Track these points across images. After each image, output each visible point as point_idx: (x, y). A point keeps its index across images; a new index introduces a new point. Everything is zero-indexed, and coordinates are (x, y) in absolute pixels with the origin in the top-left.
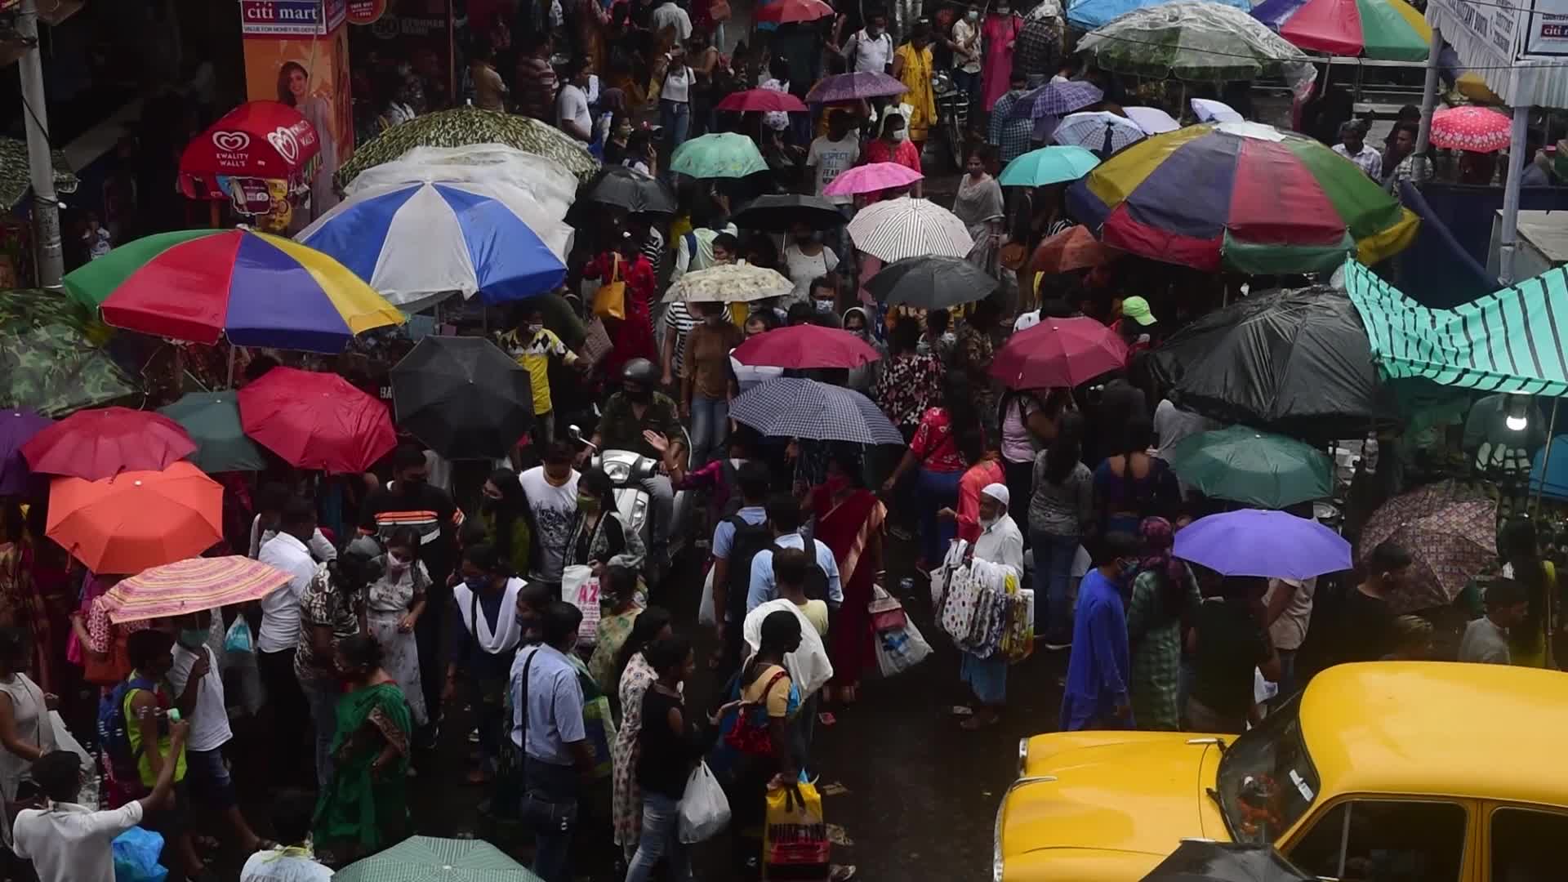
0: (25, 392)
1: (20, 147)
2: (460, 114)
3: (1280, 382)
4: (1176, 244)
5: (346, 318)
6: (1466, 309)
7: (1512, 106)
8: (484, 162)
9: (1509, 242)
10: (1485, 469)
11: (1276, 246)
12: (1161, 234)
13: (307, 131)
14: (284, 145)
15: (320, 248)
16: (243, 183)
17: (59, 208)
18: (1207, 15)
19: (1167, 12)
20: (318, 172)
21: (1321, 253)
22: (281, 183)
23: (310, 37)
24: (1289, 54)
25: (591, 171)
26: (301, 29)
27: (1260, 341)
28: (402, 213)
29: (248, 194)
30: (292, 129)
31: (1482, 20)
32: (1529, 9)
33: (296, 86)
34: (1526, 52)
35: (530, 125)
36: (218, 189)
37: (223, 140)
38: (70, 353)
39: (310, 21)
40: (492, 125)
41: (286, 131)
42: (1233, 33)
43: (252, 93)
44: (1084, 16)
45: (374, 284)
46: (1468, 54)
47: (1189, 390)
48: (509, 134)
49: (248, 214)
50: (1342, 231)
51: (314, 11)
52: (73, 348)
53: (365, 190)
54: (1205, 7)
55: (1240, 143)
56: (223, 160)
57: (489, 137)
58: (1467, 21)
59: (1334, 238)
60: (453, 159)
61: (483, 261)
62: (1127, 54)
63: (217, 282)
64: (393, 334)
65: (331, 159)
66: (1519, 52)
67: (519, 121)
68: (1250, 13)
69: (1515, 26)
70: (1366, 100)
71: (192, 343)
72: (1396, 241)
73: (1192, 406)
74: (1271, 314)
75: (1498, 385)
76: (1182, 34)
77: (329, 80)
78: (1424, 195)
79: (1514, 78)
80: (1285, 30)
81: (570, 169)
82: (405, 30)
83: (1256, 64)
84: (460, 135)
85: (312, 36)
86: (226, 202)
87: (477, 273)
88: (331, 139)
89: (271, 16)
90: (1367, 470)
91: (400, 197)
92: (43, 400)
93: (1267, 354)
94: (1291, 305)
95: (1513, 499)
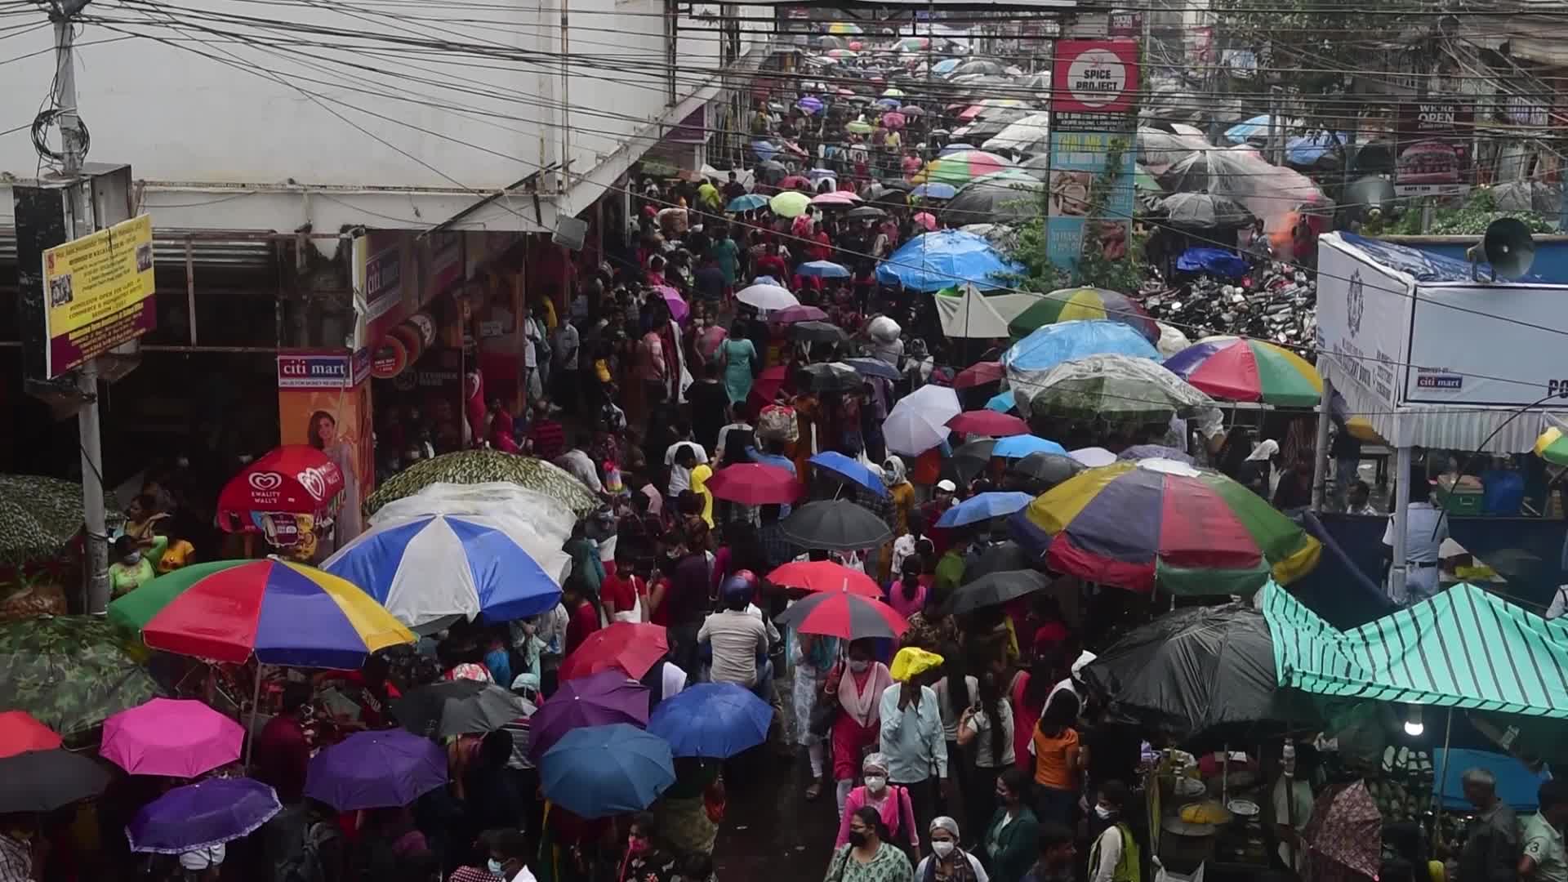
0: (69, 704)
1: (76, 489)
2: (478, 454)
3: (1212, 691)
4: (1113, 568)
5: (363, 637)
6: (1370, 629)
7: (1397, 446)
8: (493, 498)
10: (1390, 770)
11: (1201, 570)
12: (1099, 560)
14: (312, 483)
15: (339, 575)
16: (274, 518)
17: (109, 543)
18: (1126, 366)
19: (1091, 364)
20: (342, 506)
21: (1240, 576)
22: (309, 517)
23: (338, 389)
24: (1199, 399)
26: (330, 382)
27: (1188, 655)
28: (415, 544)
29: (279, 528)
31: (1364, 372)
32: (1406, 363)
33: (324, 432)
34: (1405, 400)
36: (251, 523)
37: (257, 481)
38: (111, 670)
39: (339, 375)
40: (505, 465)
41: (315, 472)
42: (1149, 382)
43: (285, 439)
45: (388, 606)
46: (1356, 400)
47: (1129, 701)
48: (519, 474)
49: (278, 545)
50: (1260, 557)
51: (342, 367)
52: (115, 665)
53: (385, 522)
54: (1124, 359)
55: (1164, 479)
56: (258, 497)
57: (500, 477)
58: (1353, 373)
59: (1253, 562)
60: (466, 495)
61: (485, 584)
62: (1058, 399)
63: (249, 607)
64: (405, 651)
65: (354, 495)
66: (1399, 400)
67: (530, 463)
68: (1163, 365)
69: (1394, 378)
71: (224, 662)
72: (1303, 565)
74: (1196, 630)
75: (1399, 696)
76: (1106, 382)
77: (354, 424)
78: (1323, 523)
79: (1396, 422)
80: (1193, 379)
81: (570, 507)
82: (422, 382)
83: (1171, 407)
84: (475, 473)
85: (340, 388)
86: (260, 535)
87: (480, 595)
88: (355, 478)
89: (304, 372)
91: (414, 528)
92: (85, 712)
93: (1197, 666)
94: (1212, 622)
95: (1418, 798)
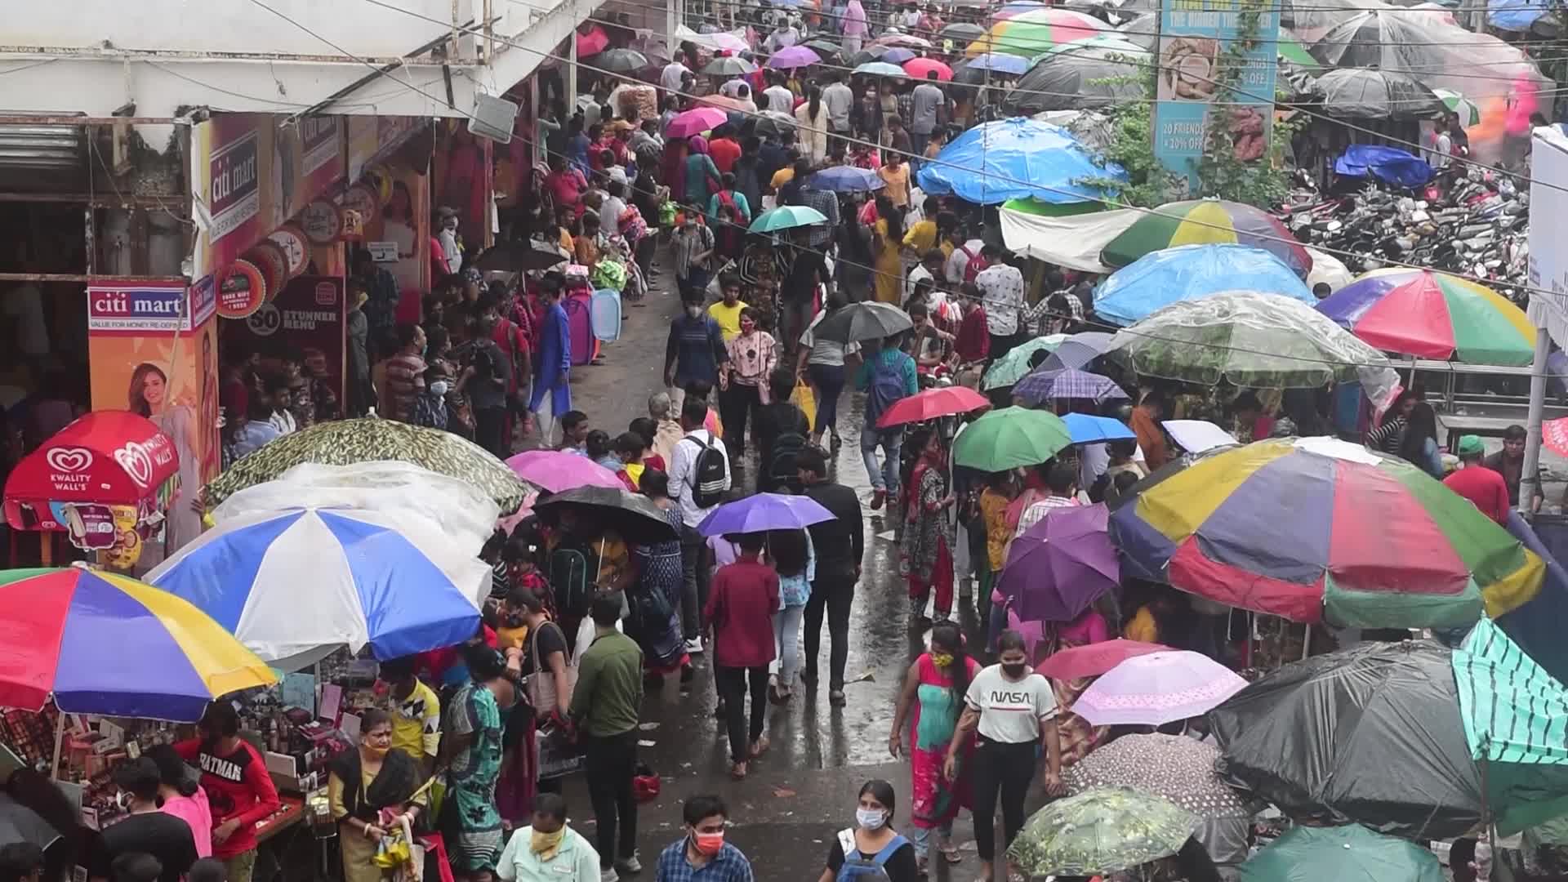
3: (1342, 754)
4: (1265, 589)
5: (204, 677)
8: (383, 484)
12: (1242, 575)
13: (164, 447)
14: (134, 465)
15: (173, 590)
16: (82, 511)
18: (1266, 309)
19: (1215, 305)
20: (176, 496)
21: (1441, 604)
22: (130, 510)
23: (171, 334)
24: (1364, 356)
25: (517, 497)
26: (161, 324)
27: (1328, 705)
28: (278, 549)
29: (88, 524)
30: (145, 445)
33: (151, 392)
35: (443, 441)
36: (51, 518)
37: (59, 459)
39: (173, 314)
40: (398, 439)
41: (139, 447)
42: (1296, 332)
43: (97, 401)
44: (1117, 309)
45: (239, 634)
48: (417, 451)
49: (87, 549)
50: (1464, 578)
51: (176, 303)
53: (234, 518)
54: (1262, 299)
55: (1331, 466)
56: (60, 482)
57: (393, 454)
59: (1456, 585)
60: (346, 478)
61: (376, 604)
62: (1168, 355)
63: (45, 633)
64: (263, 697)
65: (190, 482)
70: (1460, 413)
71: (11, 709)
72: (1522, 589)
74: (1347, 671)
76: (1234, 331)
77: (192, 382)
80: (1358, 327)
81: (490, 495)
82: (287, 324)
83: (1326, 369)
84: (358, 451)
85: (174, 332)
86: (60, 536)
87: (368, 619)
88: (193, 456)
89: (124, 309)
91: (276, 527)
93: (1333, 720)
94: (1374, 662)
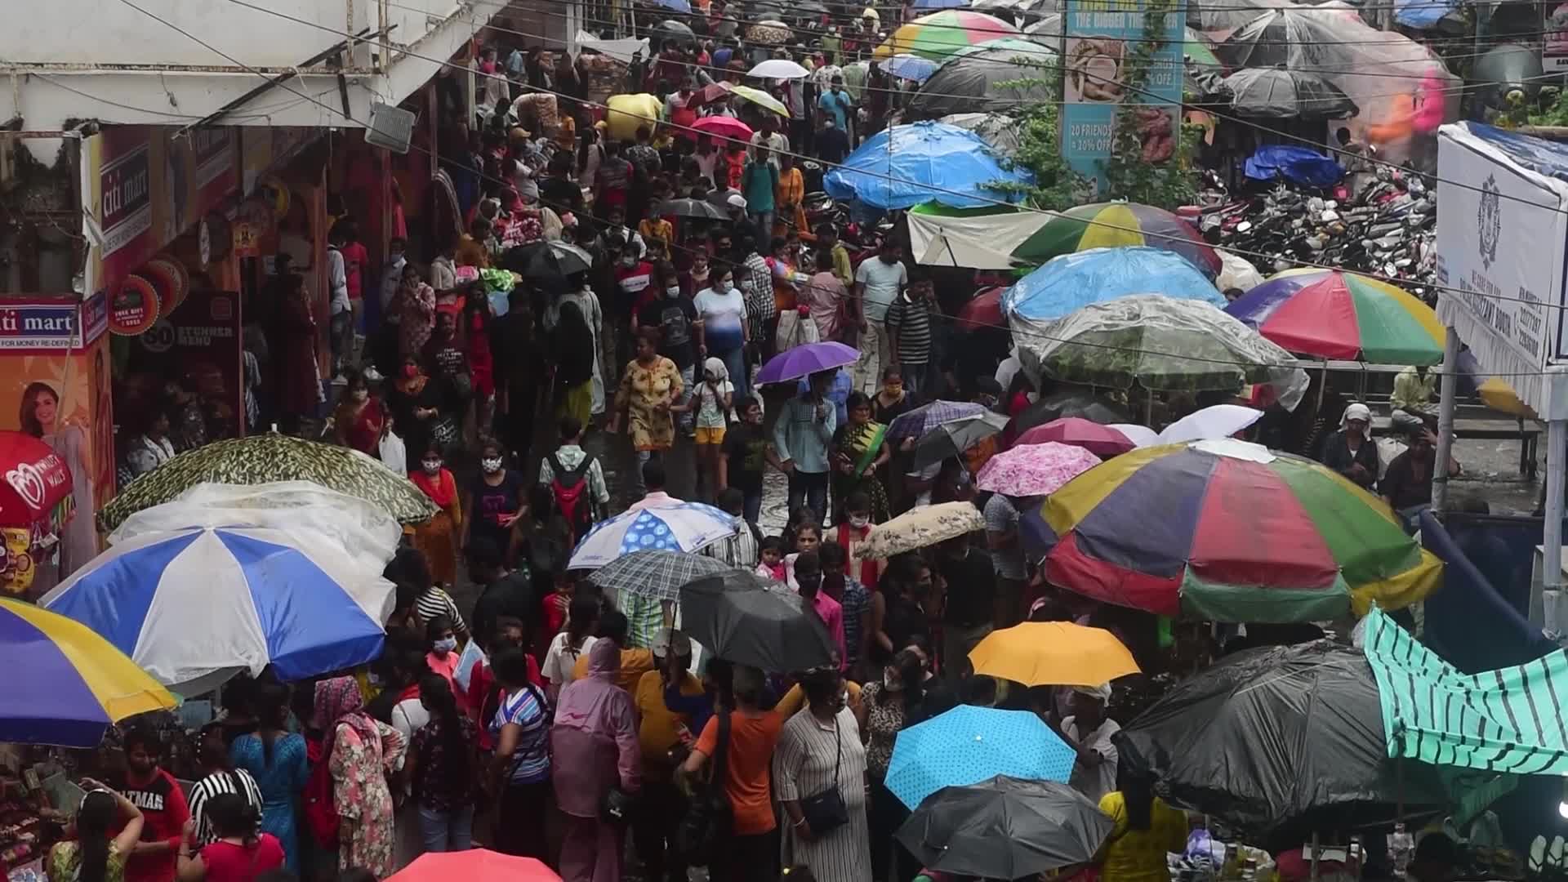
2: (261, 442)
3: (1298, 763)
4: (1133, 583)
5: (102, 701)
6: (1511, 674)
7: (1548, 419)
8: (285, 504)
9: (1553, 584)
10: (1540, 869)
11: (1251, 588)
12: (1113, 569)
13: (57, 468)
14: (26, 485)
15: (67, 614)
18: (1174, 312)
19: (1125, 309)
20: (70, 518)
21: (1309, 598)
22: (23, 533)
23: (62, 352)
24: (1275, 357)
26: (51, 342)
27: (1264, 713)
28: (176, 570)
30: (37, 466)
31: (1503, 317)
32: (1559, 304)
33: (43, 412)
34: (1558, 356)
35: (347, 458)
39: (63, 332)
40: (298, 455)
41: (30, 468)
42: (1207, 333)
45: (137, 657)
46: (1490, 357)
47: (1183, 780)
48: (320, 469)
50: (1333, 573)
51: (67, 320)
53: (131, 540)
54: (1170, 302)
55: (1214, 464)
57: (293, 473)
58: (1487, 318)
59: (1325, 580)
60: (246, 500)
61: (276, 624)
62: (1080, 359)
65: (85, 503)
66: (1550, 355)
67: (336, 453)
68: (1225, 309)
69: (1543, 325)
73: (1187, 801)
74: (1274, 679)
75: (1550, 764)
76: (1145, 334)
77: (85, 403)
78: (1449, 530)
79: (1546, 386)
80: (1264, 329)
81: (394, 515)
82: (182, 341)
83: (1238, 369)
84: (258, 469)
85: (66, 350)
87: (268, 640)
88: (87, 477)
89: (14, 328)
90: (1396, 872)
91: (174, 546)
93: (1276, 728)
94: (1295, 667)
